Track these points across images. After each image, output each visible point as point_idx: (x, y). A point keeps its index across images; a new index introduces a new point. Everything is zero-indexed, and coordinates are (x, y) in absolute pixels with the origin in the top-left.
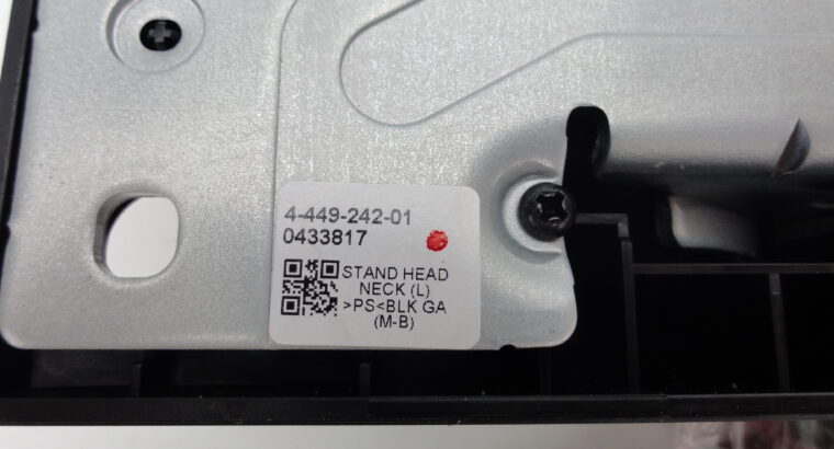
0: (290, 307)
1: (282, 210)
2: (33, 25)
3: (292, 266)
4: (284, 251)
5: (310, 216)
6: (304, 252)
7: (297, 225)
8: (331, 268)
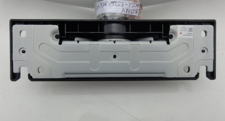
0: (192, 28)
1: (193, 36)
2: (214, 51)
3: (192, 31)
4: (193, 32)
5: (191, 35)
6: (191, 32)
7: (192, 35)
8: (189, 31)
